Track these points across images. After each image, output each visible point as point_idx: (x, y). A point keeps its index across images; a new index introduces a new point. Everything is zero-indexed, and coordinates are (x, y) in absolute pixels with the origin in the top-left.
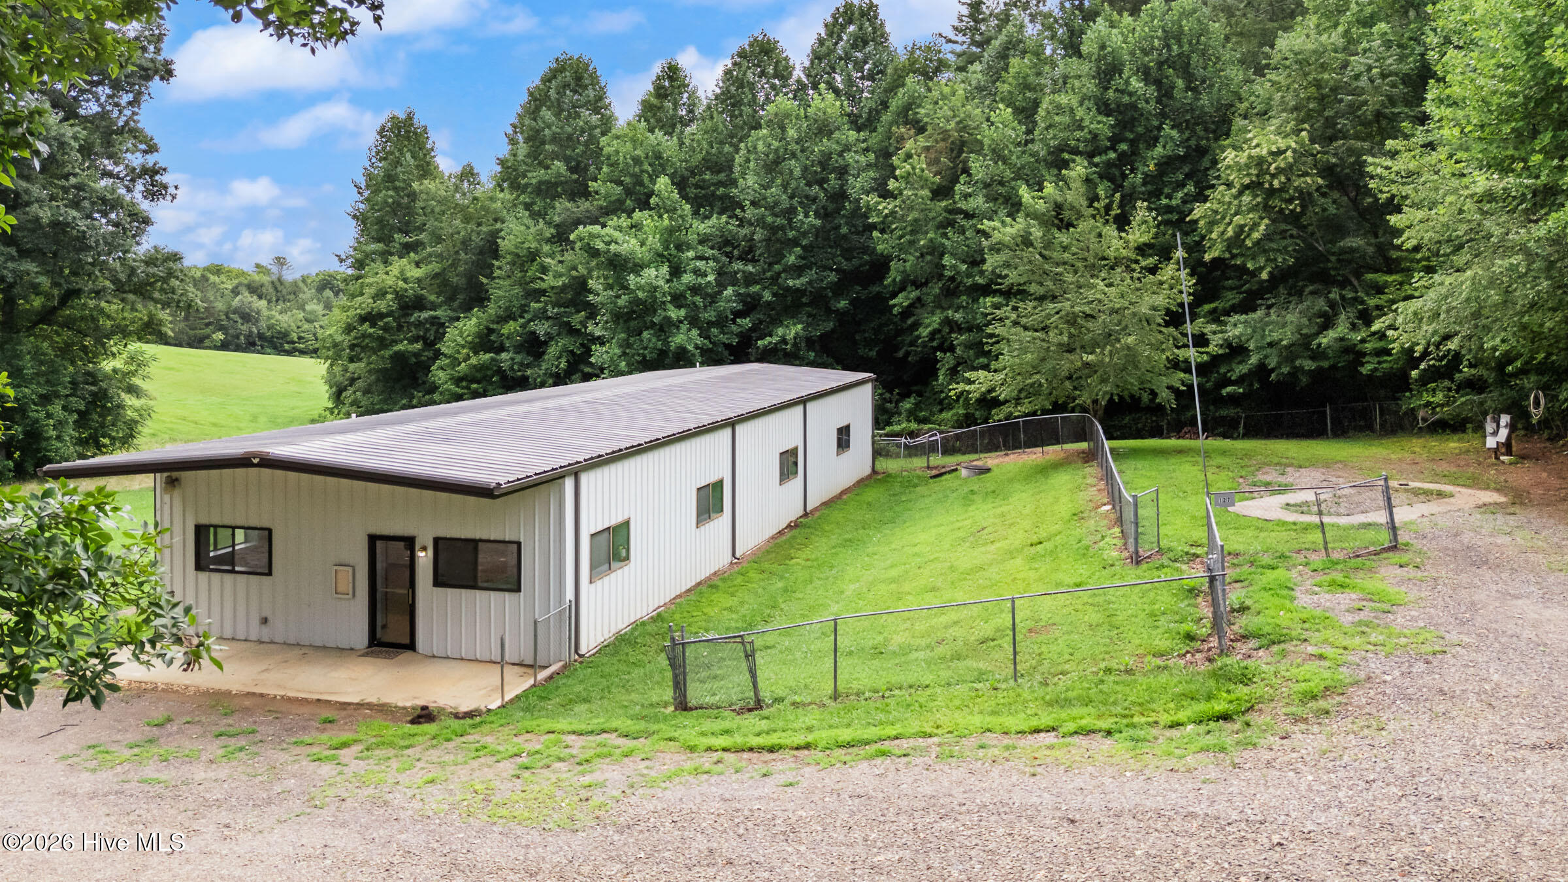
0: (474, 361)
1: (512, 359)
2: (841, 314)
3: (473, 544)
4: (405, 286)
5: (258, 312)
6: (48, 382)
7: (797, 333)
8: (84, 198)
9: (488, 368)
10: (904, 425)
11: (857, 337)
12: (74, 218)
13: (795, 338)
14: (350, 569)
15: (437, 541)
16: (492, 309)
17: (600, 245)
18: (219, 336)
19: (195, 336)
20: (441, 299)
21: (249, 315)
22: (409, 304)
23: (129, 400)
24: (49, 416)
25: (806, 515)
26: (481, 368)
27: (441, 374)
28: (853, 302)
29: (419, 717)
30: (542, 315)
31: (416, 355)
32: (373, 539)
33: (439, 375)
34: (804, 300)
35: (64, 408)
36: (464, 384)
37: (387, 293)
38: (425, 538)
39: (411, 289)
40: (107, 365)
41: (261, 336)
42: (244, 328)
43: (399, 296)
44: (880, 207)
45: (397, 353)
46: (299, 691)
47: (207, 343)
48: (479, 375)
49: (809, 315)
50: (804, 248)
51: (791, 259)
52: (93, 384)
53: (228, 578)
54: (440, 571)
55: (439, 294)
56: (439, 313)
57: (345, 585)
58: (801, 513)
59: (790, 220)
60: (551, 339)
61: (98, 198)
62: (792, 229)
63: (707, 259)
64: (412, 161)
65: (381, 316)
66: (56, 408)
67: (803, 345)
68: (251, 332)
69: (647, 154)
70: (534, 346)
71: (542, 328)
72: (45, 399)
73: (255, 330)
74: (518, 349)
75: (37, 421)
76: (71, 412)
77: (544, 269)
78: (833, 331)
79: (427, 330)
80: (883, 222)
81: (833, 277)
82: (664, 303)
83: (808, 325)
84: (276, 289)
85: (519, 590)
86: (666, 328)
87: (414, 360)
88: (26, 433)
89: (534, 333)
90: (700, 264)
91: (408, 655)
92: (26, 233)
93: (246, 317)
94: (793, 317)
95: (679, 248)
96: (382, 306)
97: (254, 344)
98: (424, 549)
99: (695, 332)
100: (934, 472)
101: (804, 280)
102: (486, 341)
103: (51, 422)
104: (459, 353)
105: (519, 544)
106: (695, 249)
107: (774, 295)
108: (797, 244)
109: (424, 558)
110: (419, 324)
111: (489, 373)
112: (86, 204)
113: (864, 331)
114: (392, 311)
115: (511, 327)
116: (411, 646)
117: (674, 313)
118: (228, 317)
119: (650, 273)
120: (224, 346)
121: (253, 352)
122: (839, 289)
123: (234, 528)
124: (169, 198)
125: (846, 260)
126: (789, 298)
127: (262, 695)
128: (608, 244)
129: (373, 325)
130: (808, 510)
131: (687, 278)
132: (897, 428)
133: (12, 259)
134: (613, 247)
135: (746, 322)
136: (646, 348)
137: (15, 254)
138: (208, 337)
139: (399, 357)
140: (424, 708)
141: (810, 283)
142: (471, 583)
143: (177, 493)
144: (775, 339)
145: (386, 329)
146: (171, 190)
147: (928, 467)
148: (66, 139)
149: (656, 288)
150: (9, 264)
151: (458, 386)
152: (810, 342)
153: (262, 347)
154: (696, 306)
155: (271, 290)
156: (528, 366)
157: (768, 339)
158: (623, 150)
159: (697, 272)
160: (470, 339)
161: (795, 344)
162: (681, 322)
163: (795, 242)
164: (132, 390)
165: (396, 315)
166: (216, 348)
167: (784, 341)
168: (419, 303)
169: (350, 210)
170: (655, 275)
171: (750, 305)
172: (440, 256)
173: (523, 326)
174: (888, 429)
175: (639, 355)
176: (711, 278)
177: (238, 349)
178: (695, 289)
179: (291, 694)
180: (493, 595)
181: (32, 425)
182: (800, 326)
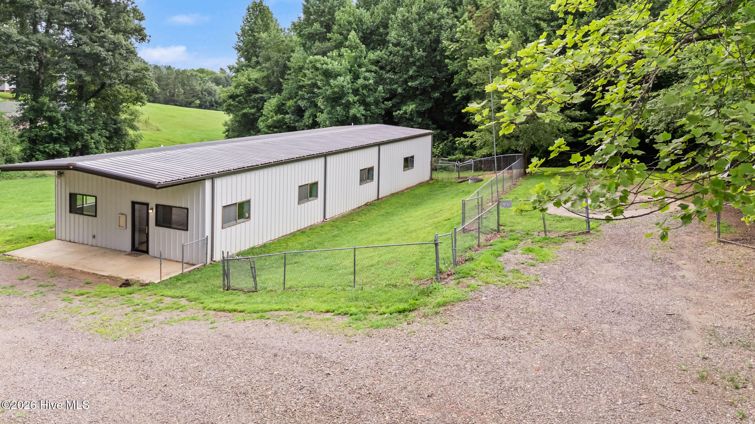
0: (275, 118)
1: (290, 118)
2: (437, 100)
3: (171, 207)
4: (249, 82)
5: (215, 91)
6: (93, 123)
7: (412, 109)
8: (106, 42)
9: (281, 122)
10: (457, 156)
11: (445, 111)
12: (100, 51)
13: (411, 111)
14: (124, 216)
15: (157, 206)
16: (284, 93)
17: (318, 65)
18: (198, 102)
19: (187, 102)
20: (266, 88)
21: (211, 92)
22: (251, 91)
23: (131, 132)
24: (92, 138)
25: (378, 199)
26: (278, 121)
27: (261, 124)
28: (441, 94)
29: (123, 284)
30: (303, 98)
31: (253, 114)
32: (134, 203)
33: (261, 125)
34: (417, 93)
35: (99, 135)
36: (271, 129)
37: (241, 85)
38: (152, 205)
39: (252, 84)
40: (123, 116)
41: (216, 102)
42: (208, 98)
43: (246, 87)
44: (450, 47)
45: (244, 113)
46: (89, 269)
47: (193, 105)
48: (277, 125)
49: (421, 100)
50: (418, 67)
51: (411, 73)
52: (115, 124)
53: (81, 216)
54: (158, 220)
55: (266, 86)
56: (264, 95)
57: (123, 223)
58: (376, 198)
59: (411, 53)
60: (307, 109)
61: (112, 42)
62: (412, 57)
63: (371, 71)
64: (261, 22)
65: (237, 96)
66: (96, 135)
67: (415, 115)
68: (212, 100)
69: (355, 20)
70: (300, 112)
71: (302, 103)
72: (92, 131)
73: (213, 99)
74: (293, 113)
75: (87, 140)
76: (102, 136)
77: (305, 75)
78: (432, 108)
79: (259, 103)
80: (451, 55)
81: (432, 81)
82: (348, 93)
83: (420, 105)
84: (227, 80)
85: (187, 230)
86: (348, 106)
87: (252, 117)
88: (83, 146)
89: (299, 106)
90: (367, 74)
91: (145, 256)
92: (81, 58)
93: (210, 93)
94: (413, 101)
95: (360, 66)
96: (238, 92)
97: (213, 106)
98: (152, 209)
99: (362, 108)
100: (461, 180)
101: (417, 82)
102: (280, 109)
103: (93, 141)
104: (269, 114)
105: (187, 209)
106: (366, 66)
107: (404, 90)
108: (415, 65)
109: (152, 213)
110: (255, 100)
111: (282, 124)
112: (106, 44)
113: (448, 108)
114: (243, 94)
115: (290, 103)
116: (147, 252)
117: (351, 98)
118: (202, 94)
119: (341, 79)
120: (200, 107)
121: (212, 109)
122: (435, 88)
123: (83, 195)
124: (147, 41)
125: (439, 73)
126: (411, 91)
127: (73, 270)
128: (322, 64)
129: (234, 100)
130: (380, 197)
131: (360, 81)
132: (454, 157)
133: (75, 69)
134: (324, 66)
135: (389, 104)
136: (338, 115)
137: (77, 67)
138: (193, 102)
139: (245, 115)
140: (127, 280)
141: (420, 84)
142: (169, 225)
143: (63, 178)
144: (401, 112)
145: (240, 102)
146: (148, 38)
147: (459, 178)
148: (97, 15)
149: (343, 87)
150: (74, 71)
151: (269, 130)
152: (420, 114)
153: (217, 107)
154: (364, 95)
155: (224, 81)
156: (297, 121)
157: (398, 112)
158: (343, 18)
159: (365, 79)
160: (274, 108)
161: (411, 114)
162: (356, 103)
163: (414, 63)
164: (133, 128)
165: (244, 96)
166: (197, 107)
167: (405, 113)
168: (255, 90)
169: (234, 46)
170: (344, 81)
171: (393, 95)
172: (268, 69)
173: (296, 102)
174: (450, 157)
175: (336, 118)
176: (371, 81)
177: (206, 108)
178: (365, 87)
179: (85, 270)
180: (178, 232)
181: (85, 142)
182: (414, 106)
